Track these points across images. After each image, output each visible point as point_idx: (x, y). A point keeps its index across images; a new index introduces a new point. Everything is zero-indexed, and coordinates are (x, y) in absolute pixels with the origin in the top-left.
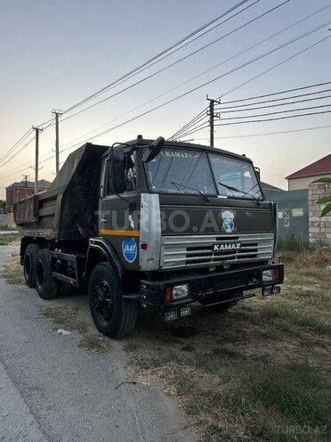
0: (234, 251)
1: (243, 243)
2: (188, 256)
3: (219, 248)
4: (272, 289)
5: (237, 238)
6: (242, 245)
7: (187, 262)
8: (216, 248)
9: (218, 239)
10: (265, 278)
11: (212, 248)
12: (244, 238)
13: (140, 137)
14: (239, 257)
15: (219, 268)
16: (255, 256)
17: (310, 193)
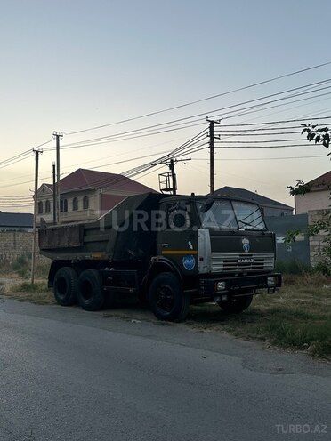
0: (249, 264)
1: (255, 259)
2: (224, 265)
3: (241, 261)
4: (274, 290)
7: (224, 269)
8: (239, 261)
9: (240, 256)
10: (269, 282)
11: (237, 261)
12: (255, 255)
13: (193, 194)
14: (253, 268)
15: (240, 274)
16: (262, 268)
17: (310, 218)
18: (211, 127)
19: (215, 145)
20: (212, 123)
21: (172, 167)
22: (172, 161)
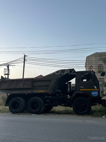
18: (25, 57)
19: (25, 62)
20: (25, 56)
21: (8, 67)
22: (8, 65)
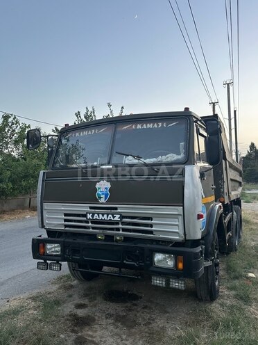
0: (112, 223)
1: (123, 214)
3: (93, 216)
5: (116, 209)
6: (122, 217)
7: (66, 226)
8: (89, 216)
9: (91, 208)
11: (85, 216)
12: (125, 209)
16: (151, 232)
